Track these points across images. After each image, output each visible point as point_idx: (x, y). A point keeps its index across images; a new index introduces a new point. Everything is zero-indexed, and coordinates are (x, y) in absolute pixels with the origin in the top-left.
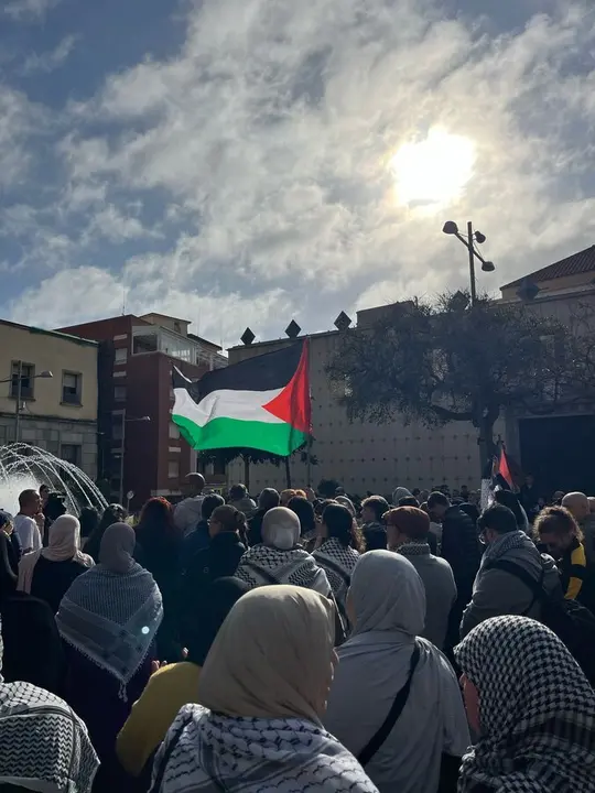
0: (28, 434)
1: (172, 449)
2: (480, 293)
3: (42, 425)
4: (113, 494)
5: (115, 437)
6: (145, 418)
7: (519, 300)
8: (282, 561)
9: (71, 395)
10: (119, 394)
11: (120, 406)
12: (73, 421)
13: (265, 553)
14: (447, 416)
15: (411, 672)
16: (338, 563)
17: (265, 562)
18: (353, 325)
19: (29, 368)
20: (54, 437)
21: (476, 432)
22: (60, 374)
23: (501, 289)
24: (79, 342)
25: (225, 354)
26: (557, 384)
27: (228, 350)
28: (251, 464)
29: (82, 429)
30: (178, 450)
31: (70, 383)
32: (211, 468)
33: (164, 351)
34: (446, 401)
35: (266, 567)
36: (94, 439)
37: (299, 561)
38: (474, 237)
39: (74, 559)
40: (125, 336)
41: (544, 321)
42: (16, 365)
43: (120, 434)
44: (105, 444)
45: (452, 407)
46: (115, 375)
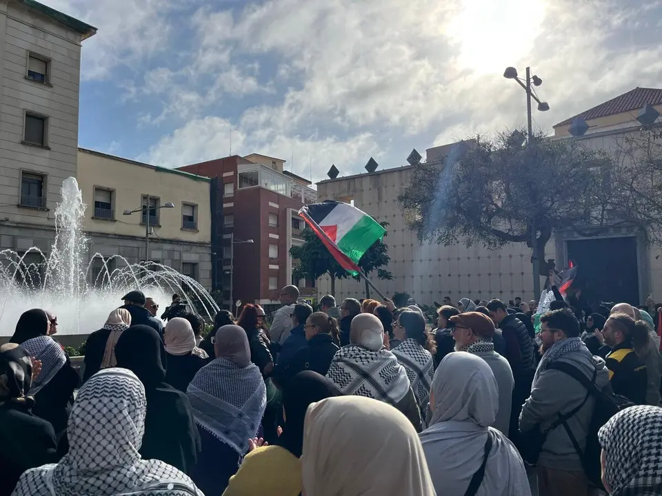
0: (157, 255)
1: (272, 267)
2: (535, 131)
3: (167, 247)
4: (226, 302)
5: (226, 256)
6: (249, 241)
7: (572, 136)
8: (372, 359)
9: (189, 222)
10: (228, 222)
11: (230, 231)
12: (191, 244)
13: (357, 352)
14: (504, 238)
15: (486, 457)
16: (413, 360)
17: (358, 359)
18: (423, 161)
19: (155, 200)
20: (177, 256)
21: (529, 252)
22: (180, 205)
23: (554, 127)
24: (195, 179)
25: (314, 187)
26: (604, 210)
27: (317, 184)
28: (337, 279)
29: (199, 250)
30: (276, 267)
31: (188, 213)
32: (303, 282)
33: (264, 186)
34: (503, 226)
35: (359, 364)
36: (208, 258)
37: (385, 359)
38: (532, 80)
39: (193, 353)
40: (231, 173)
41: (593, 153)
42: (145, 197)
43: (229, 254)
44: (217, 262)
45: (509, 230)
46: (225, 205)
